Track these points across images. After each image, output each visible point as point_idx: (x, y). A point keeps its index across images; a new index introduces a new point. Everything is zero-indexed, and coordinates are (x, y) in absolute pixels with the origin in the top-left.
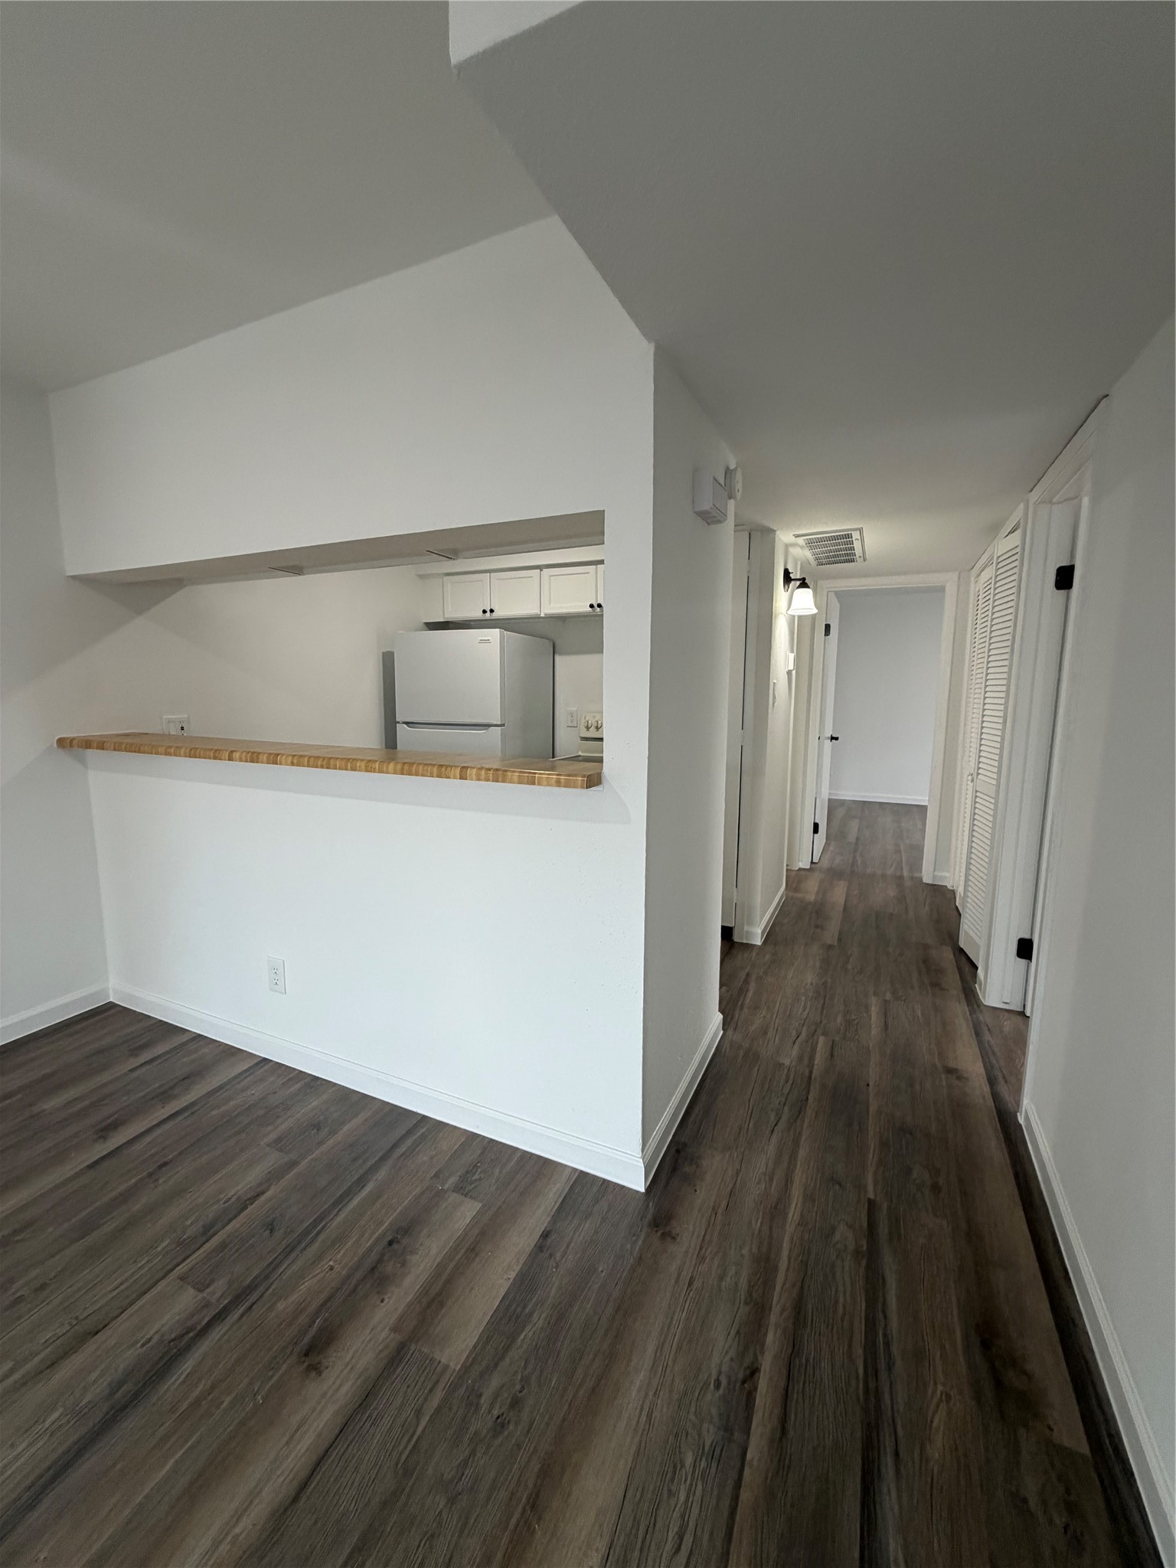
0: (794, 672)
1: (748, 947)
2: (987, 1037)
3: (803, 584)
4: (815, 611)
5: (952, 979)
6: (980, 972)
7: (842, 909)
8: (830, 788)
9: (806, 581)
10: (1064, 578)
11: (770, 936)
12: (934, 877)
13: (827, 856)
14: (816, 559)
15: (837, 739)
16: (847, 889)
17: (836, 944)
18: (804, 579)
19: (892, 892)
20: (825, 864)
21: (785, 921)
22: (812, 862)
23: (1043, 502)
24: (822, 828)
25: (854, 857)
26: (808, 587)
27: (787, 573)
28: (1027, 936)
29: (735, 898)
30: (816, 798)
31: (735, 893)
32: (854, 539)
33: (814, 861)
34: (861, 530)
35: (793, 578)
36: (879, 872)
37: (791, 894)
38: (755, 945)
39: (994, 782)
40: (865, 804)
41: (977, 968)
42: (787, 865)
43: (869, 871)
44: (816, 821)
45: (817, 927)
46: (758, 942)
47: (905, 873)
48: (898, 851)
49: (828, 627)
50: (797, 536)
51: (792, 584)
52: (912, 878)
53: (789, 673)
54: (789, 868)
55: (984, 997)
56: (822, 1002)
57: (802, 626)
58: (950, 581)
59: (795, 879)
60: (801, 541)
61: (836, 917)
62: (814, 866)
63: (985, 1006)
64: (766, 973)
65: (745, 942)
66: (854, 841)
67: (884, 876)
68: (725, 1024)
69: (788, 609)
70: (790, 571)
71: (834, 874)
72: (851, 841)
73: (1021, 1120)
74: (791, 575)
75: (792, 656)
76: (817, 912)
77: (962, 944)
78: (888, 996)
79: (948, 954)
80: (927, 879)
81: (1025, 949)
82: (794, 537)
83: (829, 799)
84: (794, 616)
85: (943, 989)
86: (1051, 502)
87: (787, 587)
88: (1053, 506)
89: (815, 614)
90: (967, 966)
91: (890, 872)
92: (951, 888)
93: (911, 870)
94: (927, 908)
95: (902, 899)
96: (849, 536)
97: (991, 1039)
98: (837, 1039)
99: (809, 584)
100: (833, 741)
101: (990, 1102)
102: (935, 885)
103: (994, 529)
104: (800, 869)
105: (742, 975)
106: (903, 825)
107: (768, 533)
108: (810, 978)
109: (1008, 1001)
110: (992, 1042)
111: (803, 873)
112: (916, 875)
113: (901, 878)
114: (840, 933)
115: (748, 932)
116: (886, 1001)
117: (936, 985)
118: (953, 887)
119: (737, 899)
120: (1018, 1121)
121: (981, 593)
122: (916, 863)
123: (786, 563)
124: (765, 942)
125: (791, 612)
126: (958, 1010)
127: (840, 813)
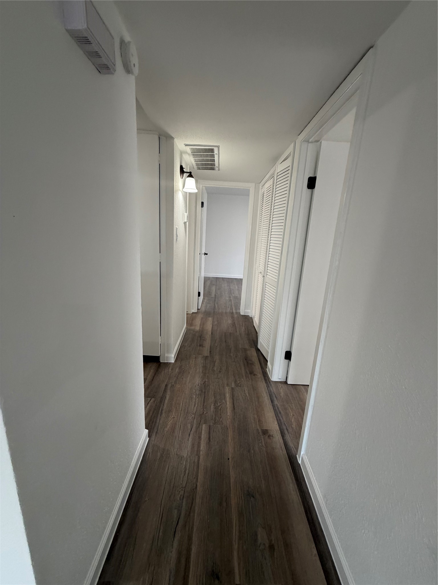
0: (187, 223)
1: (167, 364)
2: (276, 402)
3: (190, 175)
4: (196, 191)
5: (257, 368)
6: (269, 363)
7: (211, 333)
8: (205, 273)
9: (192, 174)
10: (312, 183)
11: (179, 356)
12: (245, 312)
13: (204, 305)
14: (197, 165)
15: (207, 254)
16: (213, 322)
17: (209, 355)
18: (190, 173)
19: (230, 322)
20: (203, 309)
21: (186, 344)
22: (198, 309)
23: (304, 141)
24: (202, 294)
25: (214, 305)
26: (193, 177)
27: (182, 168)
28: (289, 350)
29: (160, 341)
30: (199, 277)
31: (160, 339)
32: (215, 153)
33: (198, 308)
34: (218, 147)
35: (185, 171)
36: (224, 312)
37: (189, 327)
38: (171, 363)
39: (276, 280)
40: (217, 278)
41: (267, 361)
42: (187, 312)
43: (220, 311)
44: (199, 291)
45: (200, 346)
46: (173, 361)
47: (234, 311)
48: (230, 300)
49: (202, 203)
50: (186, 145)
51: (185, 175)
52: (237, 313)
53: (185, 223)
54: (188, 313)
55: (271, 376)
56: (203, 396)
57: (190, 197)
58: (251, 187)
59: (191, 318)
60: (188, 149)
61: (208, 337)
62: (199, 310)
63: (272, 381)
64: (175, 383)
65: (166, 362)
66: (214, 296)
67: (226, 313)
68: (150, 435)
69: (183, 189)
70: (184, 167)
71: (207, 314)
72: (212, 297)
73: (300, 462)
74: (184, 169)
75: (186, 215)
76: (200, 337)
77: (259, 347)
78: (233, 385)
79: (254, 354)
80: (242, 313)
81: (288, 355)
82: (184, 145)
83: (204, 277)
84: (187, 193)
85: (254, 375)
86: (308, 142)
87: (182, 176)
88: (309, 144)
89: (197, 193)
90: (263, 361)
91: (228, 310)
92: (251, 317)
93: (236, 309)
94: (244, 328)
95: (234, 324)
96: (212, 151)
97: (278, 403)
98: (212, 424)
99: (193, 176)
100: (206, 255)
101: (285, 452)
102: (245, 315)
103: (275, 160)
104: (193, 313)
105: (163, 386)
106: (231, 287)
107: (170, 138)
108: (198, 381)
109: (281, 378)
110: (279, 405)
111: (194, 315)
112: (238, 311)
113: (232, 313)
114: (210, 346)
115: (167, 357)
116: (232, 389)
117: (252, 373)
118: (251, 316)
119: (161, 342)
120: (298, 463)
121: (265, 192)
122: (238, 305)
123: (181, 163)
124: (176, 361)
125: (185, 190)
126: (262, 385)
127: (208, 283)
